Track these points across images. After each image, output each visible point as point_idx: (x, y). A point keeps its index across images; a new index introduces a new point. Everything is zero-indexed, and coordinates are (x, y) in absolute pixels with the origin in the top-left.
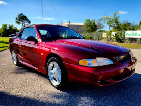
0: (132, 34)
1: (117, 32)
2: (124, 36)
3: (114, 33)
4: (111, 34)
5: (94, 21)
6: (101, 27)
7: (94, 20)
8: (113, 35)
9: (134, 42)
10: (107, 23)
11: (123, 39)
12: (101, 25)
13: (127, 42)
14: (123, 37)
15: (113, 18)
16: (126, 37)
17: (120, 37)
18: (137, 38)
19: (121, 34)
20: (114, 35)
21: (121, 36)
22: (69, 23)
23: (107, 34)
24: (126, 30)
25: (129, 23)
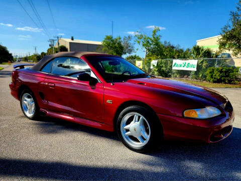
0: (183, 65)
1: (160, 60)
2: (171, 67)
3: (154, 62)
4: (150, 63)
5: (120, 40)
6: (130, 50)
7: (120, 38)
8: (154, 66)
9: (186, 76)
10: (143, 45)
11: (169, 72)
12: (130, 46)
13: (176, 77)
14: (169, 69)
15: (153, 39)
16: (174, 68)
17: (164, 69)
18: (191, 71)
19: (166, 64)
20: (156, 65)
21: (166, 67)
22: (72, 39)
23: (143, 64)
24: (174, 58)
25: (171, 45)
